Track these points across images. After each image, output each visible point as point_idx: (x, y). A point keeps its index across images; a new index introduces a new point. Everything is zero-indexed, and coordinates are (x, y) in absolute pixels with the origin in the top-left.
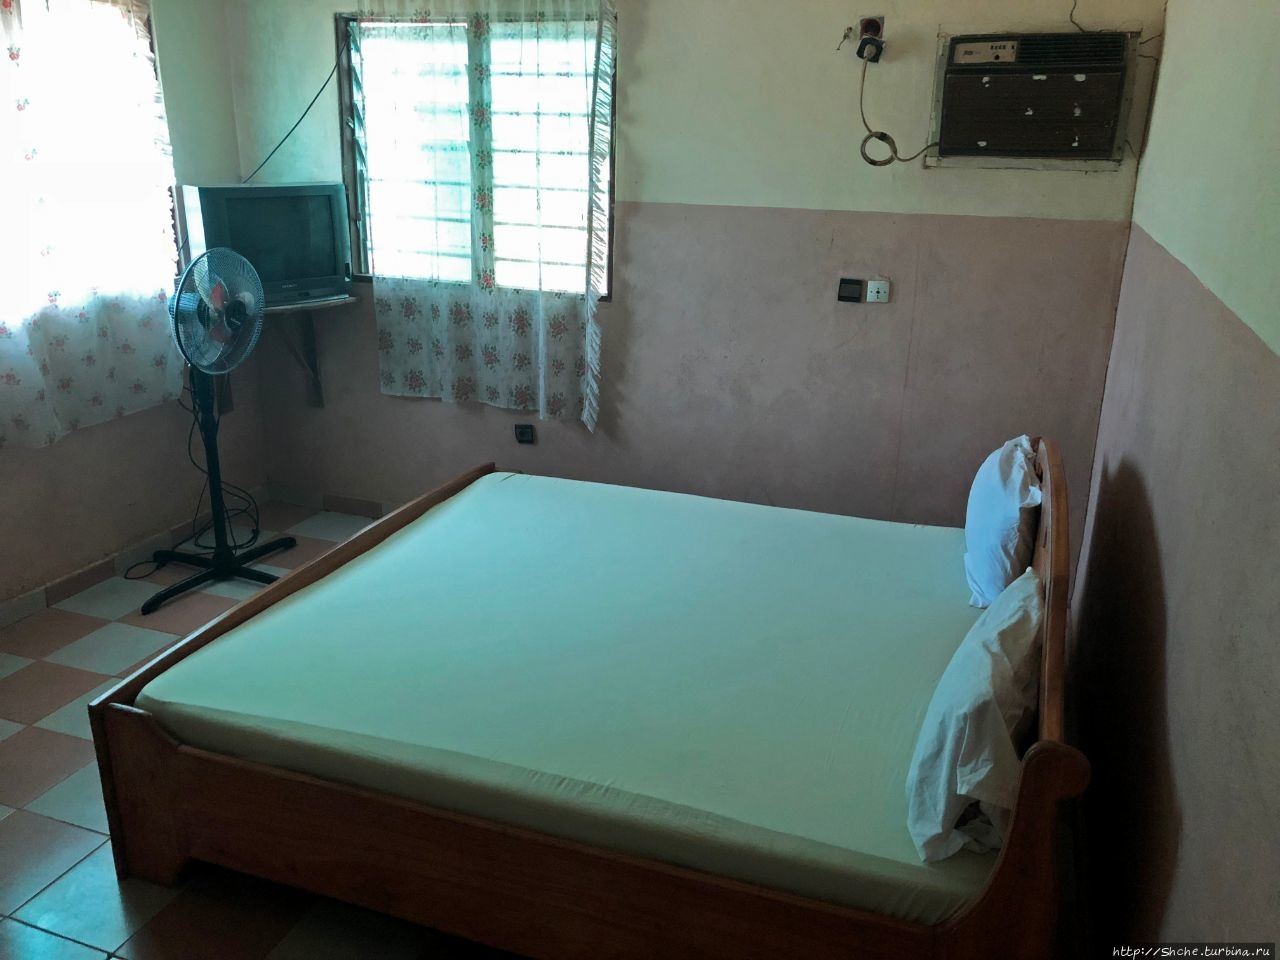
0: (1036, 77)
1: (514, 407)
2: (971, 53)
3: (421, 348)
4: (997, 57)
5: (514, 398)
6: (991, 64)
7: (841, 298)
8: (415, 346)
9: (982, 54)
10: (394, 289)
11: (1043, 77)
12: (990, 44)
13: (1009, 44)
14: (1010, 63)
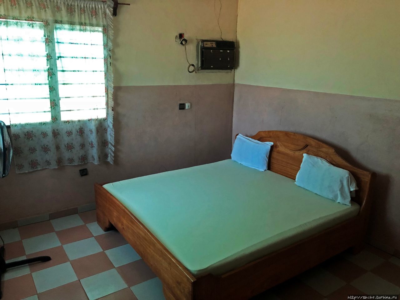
0: (221, 51)
1: (81, 163)
2: (207, 44)
3: (37, 150)
4: (212, 46)
5: (80, 160)
6: (211, 47)
7: (180, 109)
8: (33, 150)
9: (209, 45)
10: (21, 129)
11: (222, 51)
12: (210, 42)
13: (214, 43)
14: (215, 47)
